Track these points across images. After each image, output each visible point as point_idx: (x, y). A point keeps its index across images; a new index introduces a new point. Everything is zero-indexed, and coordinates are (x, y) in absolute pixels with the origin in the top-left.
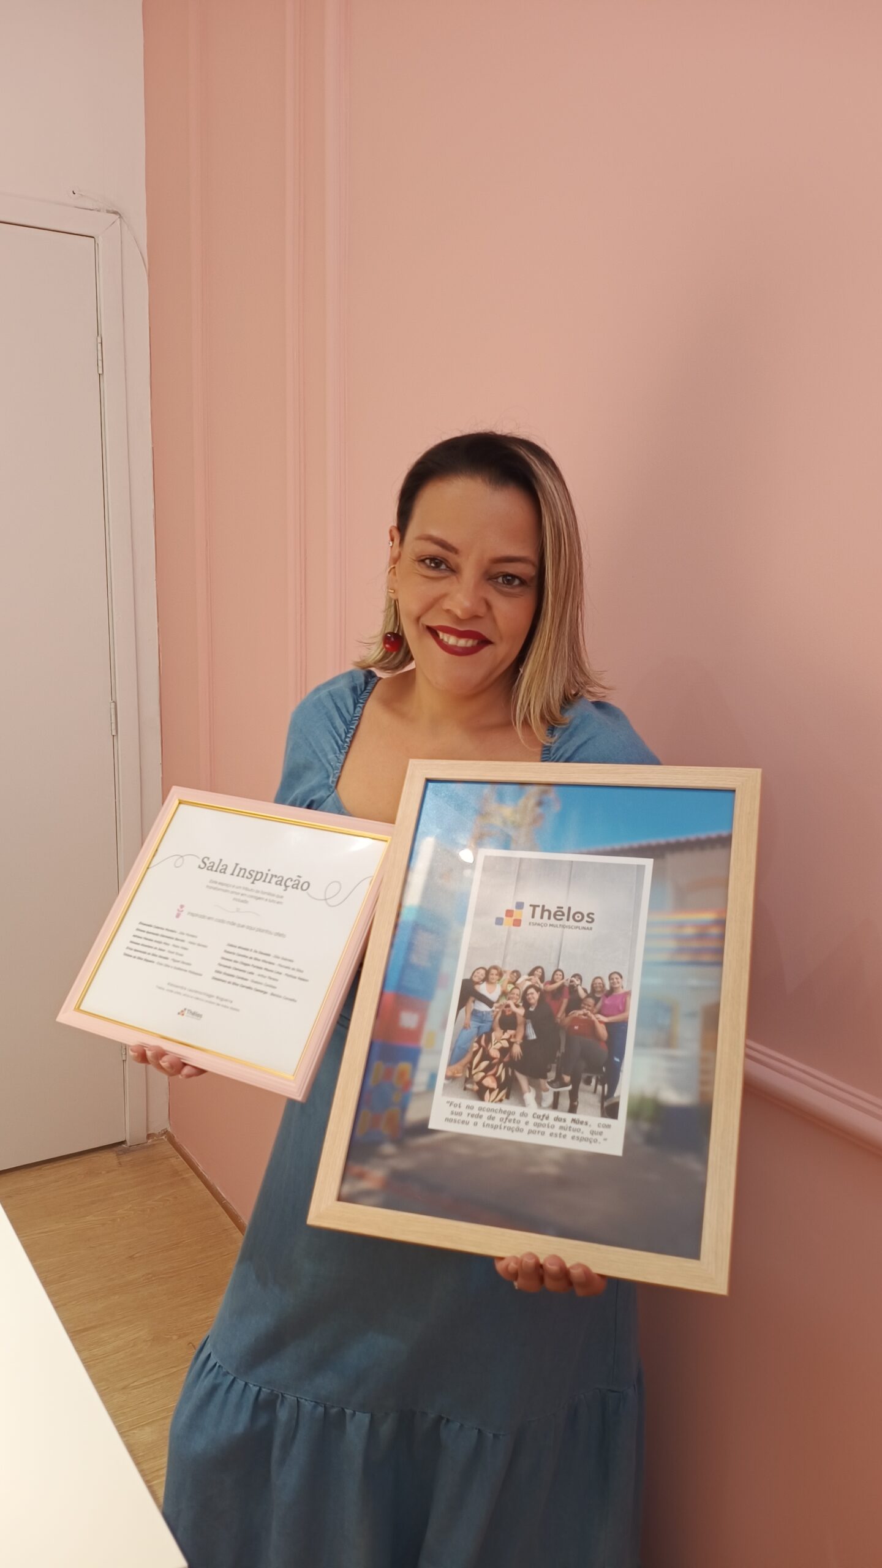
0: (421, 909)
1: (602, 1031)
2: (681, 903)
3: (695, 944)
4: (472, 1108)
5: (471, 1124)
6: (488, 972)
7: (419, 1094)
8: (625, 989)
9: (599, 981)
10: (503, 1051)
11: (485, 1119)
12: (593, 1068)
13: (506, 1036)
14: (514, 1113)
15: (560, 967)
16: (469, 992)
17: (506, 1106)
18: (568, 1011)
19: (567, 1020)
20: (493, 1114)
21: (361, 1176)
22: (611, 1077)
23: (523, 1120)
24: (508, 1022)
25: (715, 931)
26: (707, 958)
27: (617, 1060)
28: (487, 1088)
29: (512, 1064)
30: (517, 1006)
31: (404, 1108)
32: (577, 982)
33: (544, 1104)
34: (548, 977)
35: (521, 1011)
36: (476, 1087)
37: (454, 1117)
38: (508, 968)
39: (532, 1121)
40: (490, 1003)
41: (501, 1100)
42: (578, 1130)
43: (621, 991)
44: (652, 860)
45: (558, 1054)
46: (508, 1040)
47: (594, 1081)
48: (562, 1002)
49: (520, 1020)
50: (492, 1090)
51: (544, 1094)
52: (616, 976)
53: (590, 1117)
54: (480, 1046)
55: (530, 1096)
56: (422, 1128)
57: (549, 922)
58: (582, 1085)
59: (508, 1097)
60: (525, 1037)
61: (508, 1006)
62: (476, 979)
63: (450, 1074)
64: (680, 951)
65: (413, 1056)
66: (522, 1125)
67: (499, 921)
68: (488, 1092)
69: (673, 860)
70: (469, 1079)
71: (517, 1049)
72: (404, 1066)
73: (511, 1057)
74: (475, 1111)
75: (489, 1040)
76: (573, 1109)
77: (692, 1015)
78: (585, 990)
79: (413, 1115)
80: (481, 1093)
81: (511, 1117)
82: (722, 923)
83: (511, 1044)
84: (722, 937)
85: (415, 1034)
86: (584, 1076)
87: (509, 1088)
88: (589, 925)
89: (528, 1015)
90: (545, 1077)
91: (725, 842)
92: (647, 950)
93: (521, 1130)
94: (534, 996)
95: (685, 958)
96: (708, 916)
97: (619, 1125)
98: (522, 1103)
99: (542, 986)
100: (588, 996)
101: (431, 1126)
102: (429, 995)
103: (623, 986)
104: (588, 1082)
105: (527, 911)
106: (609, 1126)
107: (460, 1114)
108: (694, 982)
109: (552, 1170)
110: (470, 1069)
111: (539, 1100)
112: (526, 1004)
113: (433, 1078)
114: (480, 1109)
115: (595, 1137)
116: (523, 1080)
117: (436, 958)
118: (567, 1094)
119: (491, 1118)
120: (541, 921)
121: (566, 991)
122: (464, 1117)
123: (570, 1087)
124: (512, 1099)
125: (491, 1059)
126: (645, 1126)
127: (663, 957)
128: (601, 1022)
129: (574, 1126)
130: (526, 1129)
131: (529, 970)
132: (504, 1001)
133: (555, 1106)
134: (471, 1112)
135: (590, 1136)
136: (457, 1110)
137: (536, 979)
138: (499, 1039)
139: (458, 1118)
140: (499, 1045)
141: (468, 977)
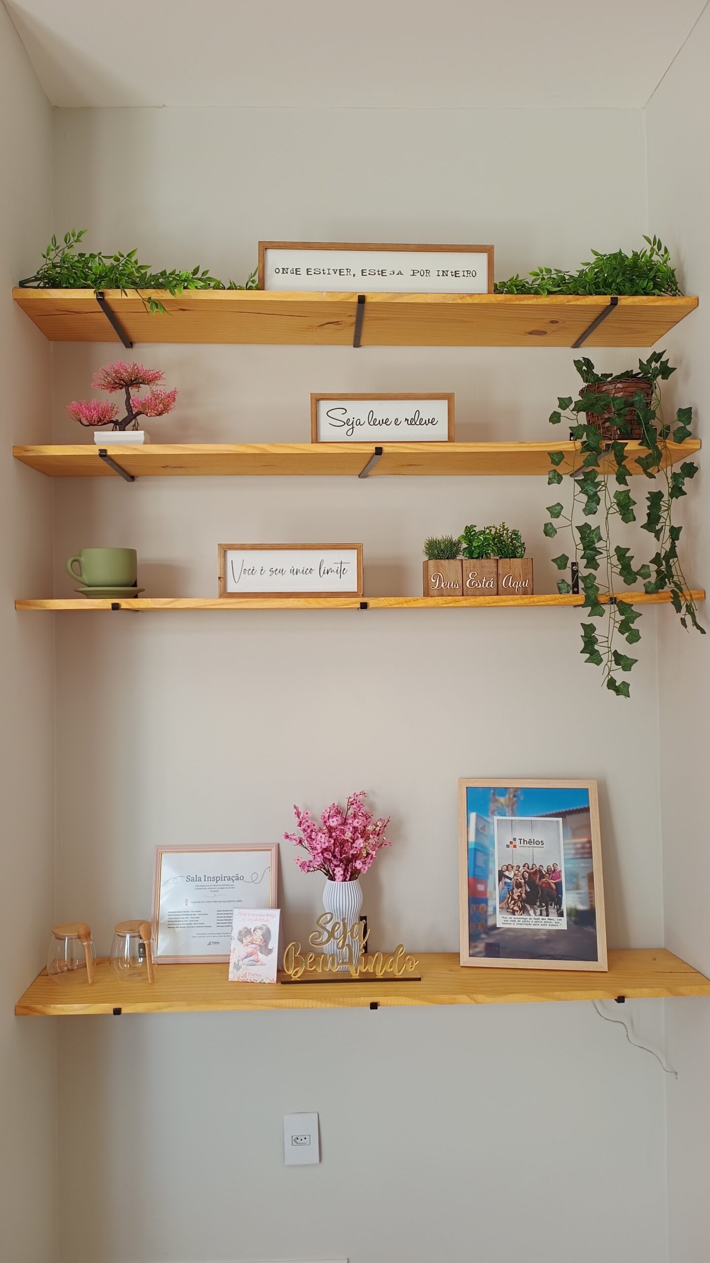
0: (476, 843)
1: (554, 886)
2: (574, 836)
3: (582, 851)
4: (511, 918)
5: (512, 924)
6: (507, 867)
7: (490, 915)
8: (559, 870)
9: (549, 867)
10: (518, 896)
11: (517, 922)
12: (552, 900)
13: (519, 891)
14: (527, 919)
15: (534, 863)
16: (501, 875)
17: (523, 916)
18: (540, 879)
19: (540, 883)
20: (520, 920)
21: (476, 947)
22: (559, 903)
23: (531, 921)
24: (518, 885)
25: (587, 845)
26: (586, 856)
27: (560, 896)
28: (515, 910)
29: (523, 901)
30: (521, 879)
31: (486, 921)
32: (542, 868)
33: (537, 914)
34: (530, 867)
35: (523, 881)
36: (511, 911)
37: (505, 922)
38: (515, 865)
39: (534, 921)
40: (510, 879)
41: (521, 914)
42: (551, 922)
43: (558, 870)
44: (561, 818)
45: (539, 896)
46: (520, 892)
47: (553, 904)
48: (537, 877)
49: (523, 884)
50: (517, 911)
51: (536, 911)
52: (555, 865)
53: (554, 917)
54: (510, 895)
55: (531, 912)
56: (494, 927)
57: (527, 845)
58: (549, 906)
59: (524, 913)
60: (526, 891)
61: (518, 879)
62: (503, 870)
63: (501, 907)
64: (576, 854)
65: (486, 901)
66: (531, 923)
67: (508, 846)
68: (516, 912)
69: (569, 818)
70: (509, 908)
71: (524, 895)
72: (483, 905)
73: (522, 899)
74: (513, 919)
75: (513, 893)
76: (547, 915)
77: (584, 877)
78: (545, 871)
79: (490, 922)
80: (513, 913)
81: (526, 920)
82: (590, 842)
83: (521, 894)
84: (591, 848)
85: (485, 892)
86: (550, 903)
87: (523, 910)
88: (542, 846)
89: (525, 882)
90: (536, 905)
91: (587, 810)
92: (565, 854)
93: (531, 925)
94: (527, 875)
95: (578, 856)
96: (585, 840)
97: (564, 919)
98: (530, 915)
99: (529, 871)
100: (546, 873)
101: (497, 926)
102: (487, 878)
103: (558, 869)
104: (551, 905)
105: (518, 841)
106: (561, 920)
107: (508, 921)
108: (583, 865)
109: (544, 937)
110: (508, 904)
111: (535, 913)
112: (524, 878)
113: (495, 908)
114: (514, 918)
115: (557, 924)
116: (528, 906)
117: (486, 862)
118: (545, 910)
119: (518, 921)
120: (524, 845)
121: (538, 872)
122: (509, 922)
123: (545, 907)
124: (525, 913)
125: (515, 900)
126: (573, 918)
127: (571, 857)
128: (552, 883)
129: (549, 921)
130: (532, 924)
131: (523, 865)
132: (515, 878)
133: (541, 915)
134: (511, 920)
135: (555, 924)
136: (506, 919)
137: (526, 868)
138: (516, 892)
139: (507, 922)
140: (517, 894)
141: (500, 869)
